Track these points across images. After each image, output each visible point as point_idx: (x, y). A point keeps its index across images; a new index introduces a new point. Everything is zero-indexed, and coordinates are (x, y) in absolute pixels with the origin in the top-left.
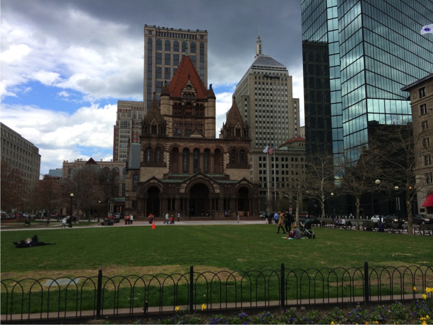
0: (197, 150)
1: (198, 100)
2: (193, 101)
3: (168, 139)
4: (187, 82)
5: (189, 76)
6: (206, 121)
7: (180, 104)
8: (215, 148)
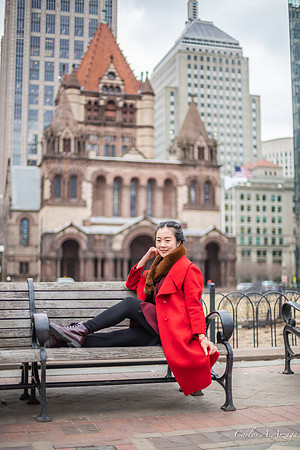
0: (135, 180)
1: (126, 97)
2: (118, 99)
3: (89, 161)
4: (108, 68)
5: (112, 58)
6: (140, 132)
7: (96, 103)
8: (165, 177)
